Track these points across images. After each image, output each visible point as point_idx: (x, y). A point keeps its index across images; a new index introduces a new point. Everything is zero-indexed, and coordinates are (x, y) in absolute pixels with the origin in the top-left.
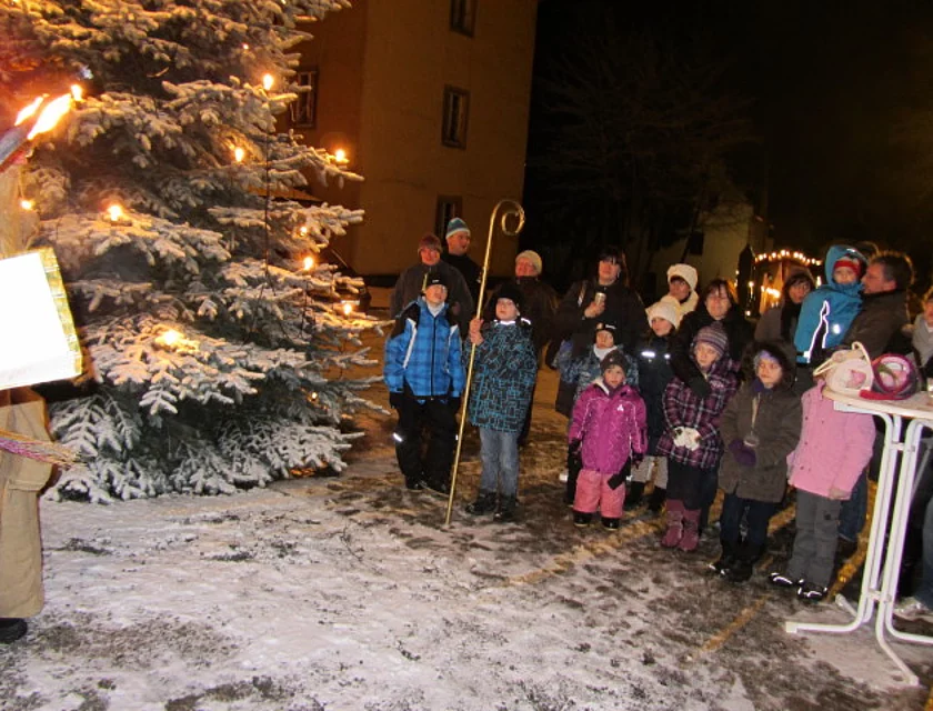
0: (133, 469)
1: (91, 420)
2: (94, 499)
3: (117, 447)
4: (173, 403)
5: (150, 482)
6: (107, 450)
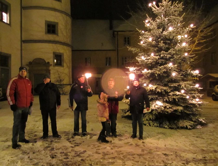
0: (154, 122)
1: (149, 115)
2: (147, 125)
3: (152, 119)
4: (157, 113)
5: (156, 125)
6: (150, 119)
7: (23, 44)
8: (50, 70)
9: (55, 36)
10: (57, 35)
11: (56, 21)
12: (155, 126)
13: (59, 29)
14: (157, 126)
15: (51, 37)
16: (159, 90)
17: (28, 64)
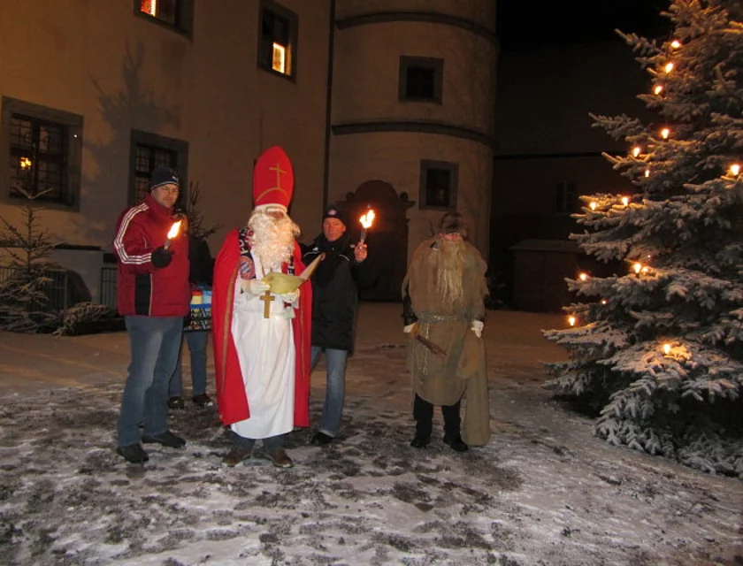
0: (646, 433)
2: (608, 440)
3: (635, 415)
7: (333, 137)
8: (408, 220)
9: (430, 105)
10: (439, 101)
11: (436, 54)
12: (648, 451)
13: (444, 82)
14: (659, 453)
15: (416, 110)
16: (676, 288)
17: (344, 199)
